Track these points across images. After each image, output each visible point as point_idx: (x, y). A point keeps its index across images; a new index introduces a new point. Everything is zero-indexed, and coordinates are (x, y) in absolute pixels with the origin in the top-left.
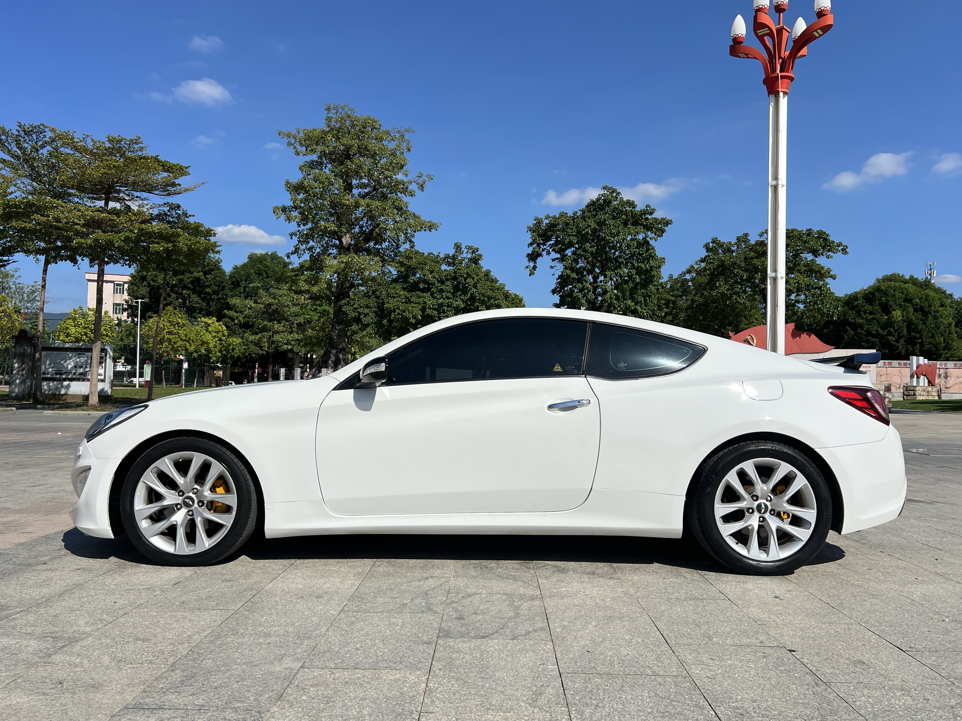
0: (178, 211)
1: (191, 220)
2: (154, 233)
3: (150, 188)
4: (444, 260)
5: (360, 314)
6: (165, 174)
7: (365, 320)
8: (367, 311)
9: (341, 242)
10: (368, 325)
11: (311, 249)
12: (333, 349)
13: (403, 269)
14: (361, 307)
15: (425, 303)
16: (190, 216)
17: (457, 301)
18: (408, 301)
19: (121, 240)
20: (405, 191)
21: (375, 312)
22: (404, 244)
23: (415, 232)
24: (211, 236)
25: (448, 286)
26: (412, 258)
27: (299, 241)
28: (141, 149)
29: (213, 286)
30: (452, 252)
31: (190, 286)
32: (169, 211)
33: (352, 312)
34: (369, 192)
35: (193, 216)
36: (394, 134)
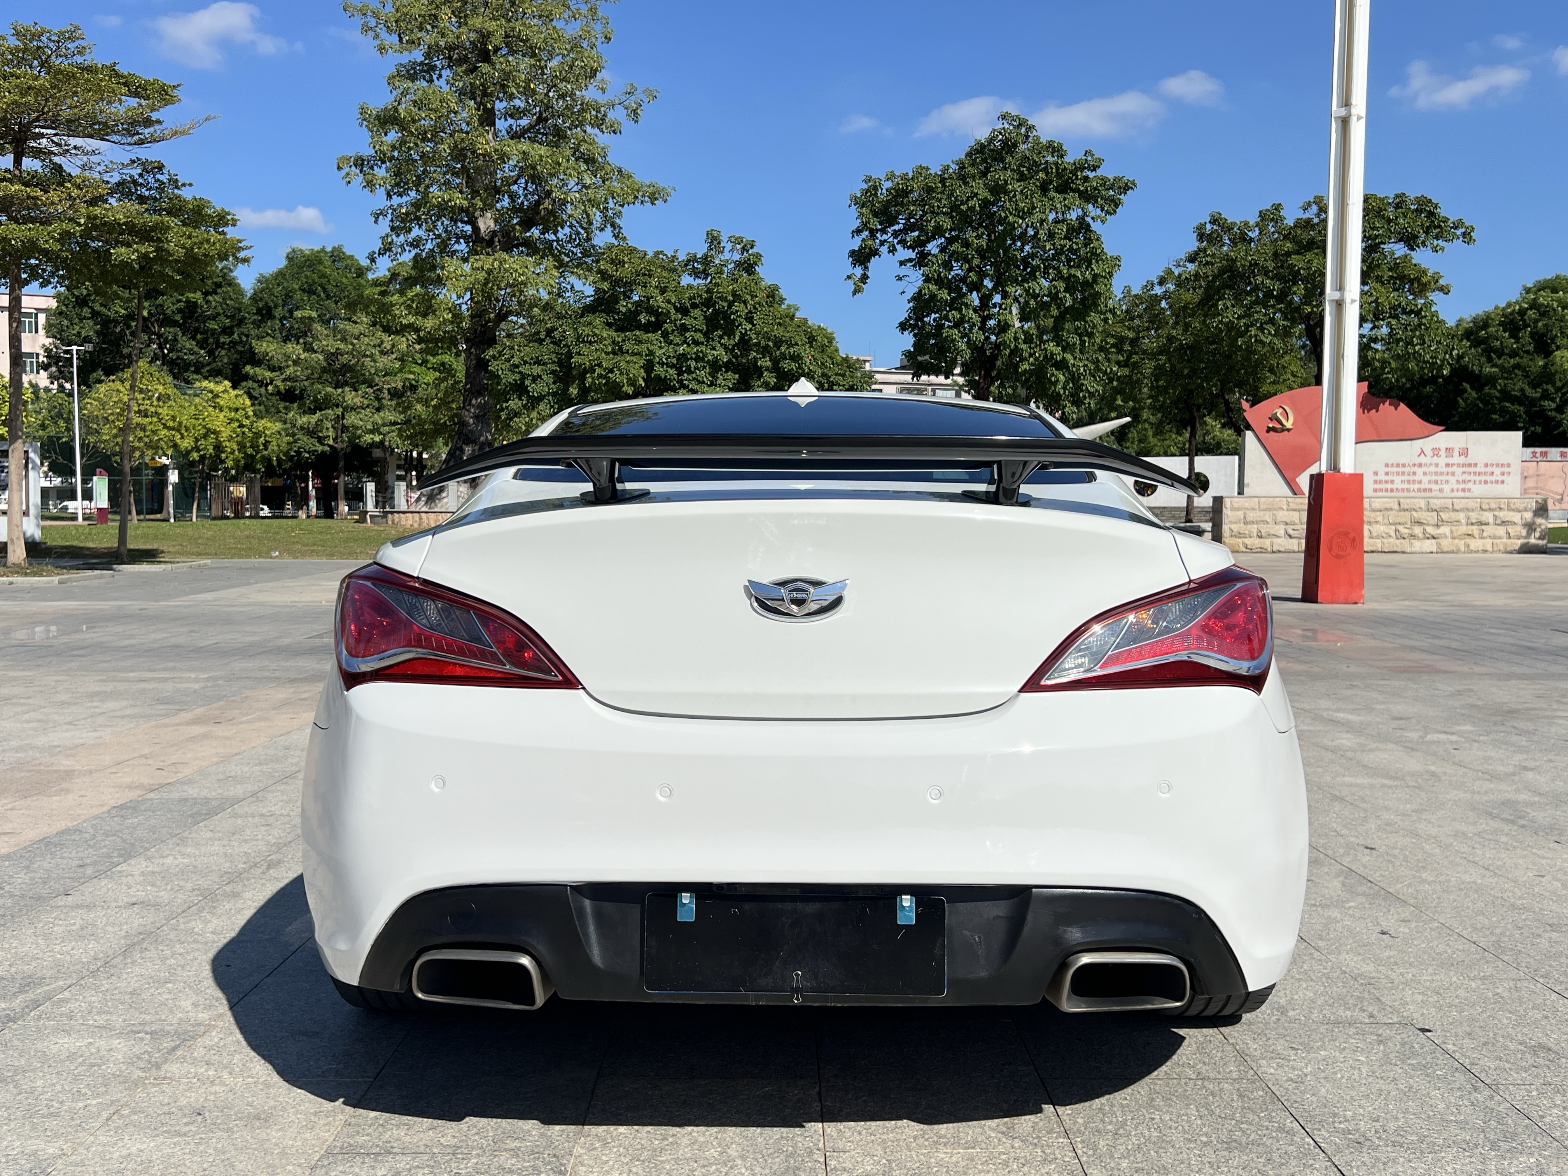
0: (158, 176)
1: (186, 194)
2: (119, 224)
3: (102, 131)
4: (686, 265)
5: (524, 376)
6: (133, 102)
7: (534, 389)
8: (537, 370)
9: (476, 229)
10: (541, 398)
11: (416, 243)
12: (467, 444)
13: (605, 286)
14: (525, 363)
15: (651, 353)
16: (184, 185)
17: (714, 349)
18: (619, 350)
19: (53, 237)
20: (600, 123)
21: (553, 372)
22: (602, 230)
23: (622, 206)
24: (226, 224)
25: (697, 319)
26: (624, 263)
27: (393, 229)
28: (81, 51)
29: (222, 318)
30: (701, 250)
32: (141, 175)
33: (509, 373)
34: (531, 127)
35: (191, 185)
36: (577, 6)
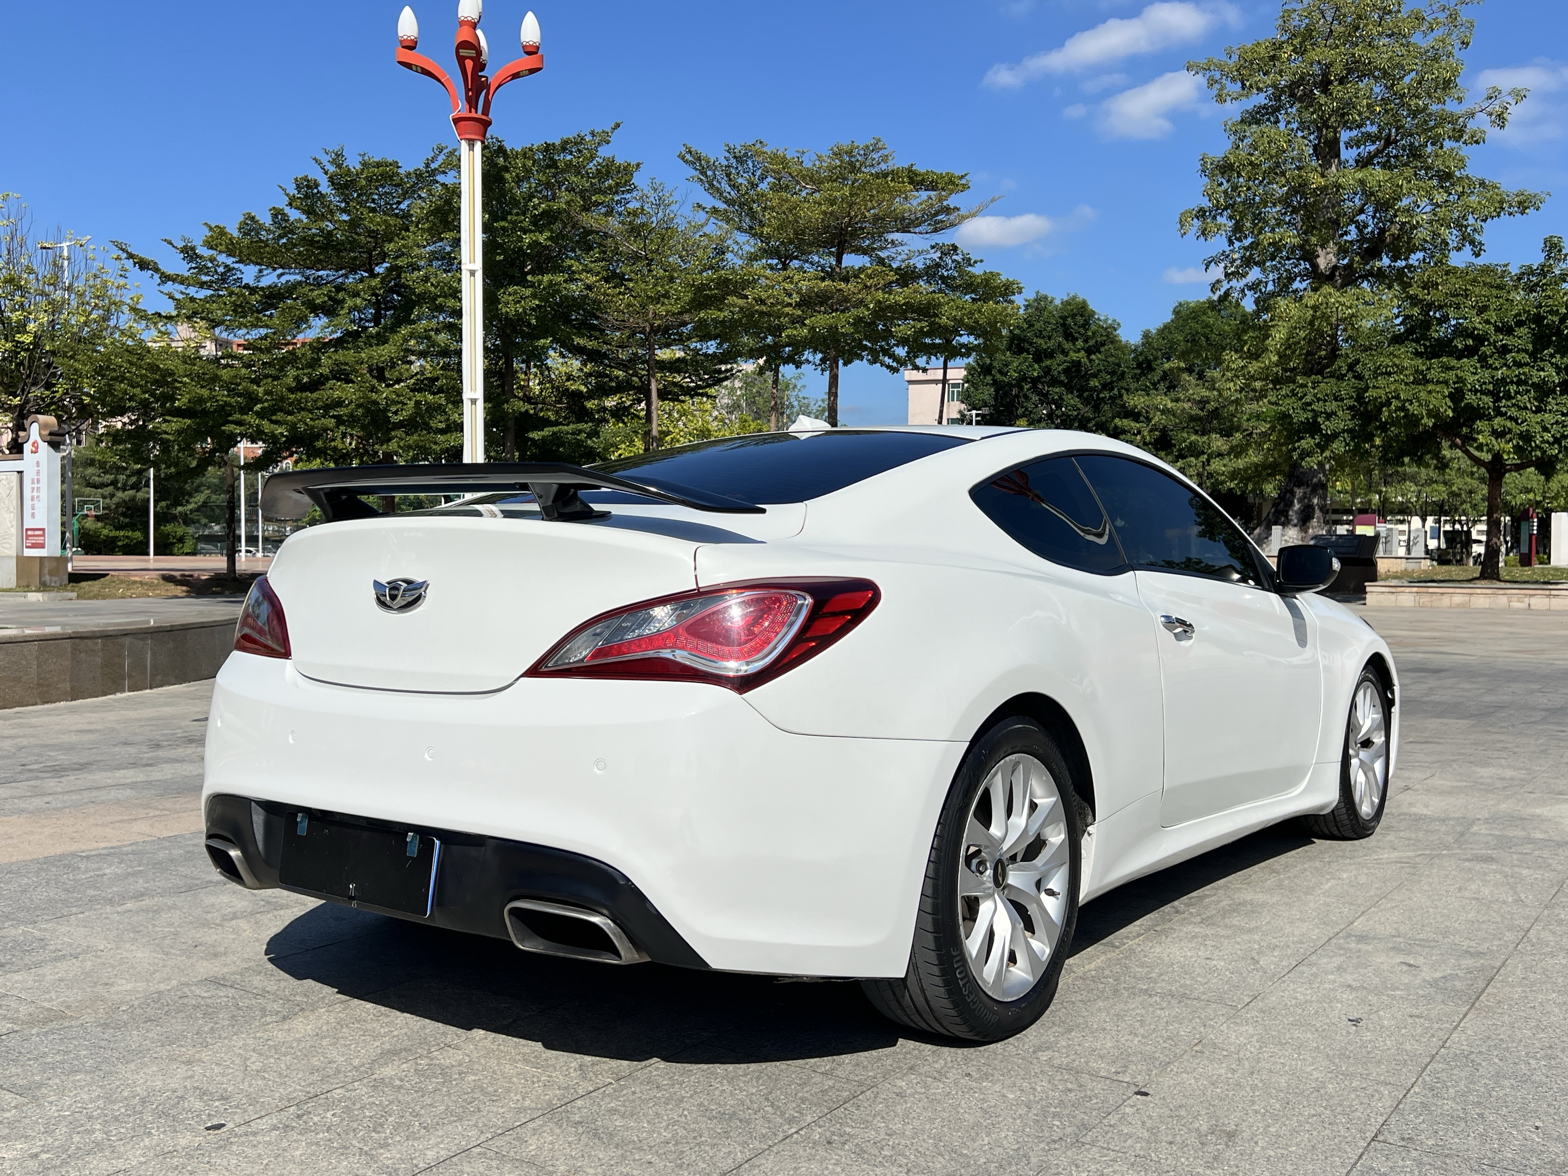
0: (954, 257)
1: (977, 270)
2: (900, 306)
3: (906, 225)
4: (1519, 279)
5: (1316, 414)
6: (924, 195)
7: (1328, 426)
8: (1331, 406)
9: (1315, 266)
10: (1335, 436)
11: (1254, 287)
13: (1416, 311)
14: (1319, 400)
15: (1460, 380)
16: (975, 262)
17: (1543, 370)
18: (1421, 380)
19: (849, 323)
20: (1458, 135)
21: (1350, 408)
22: (1459, 249)
23: (1484, 221)
24: (1014, 294)
25: (1523, 337)
26: (1437, 284)
27: (1227, 275)
28: (885, 159)
29: (1103, 374)
30: (1537, 259)
31: (1063, 378)
32: (940, 258)
33: (1301, 412)
34: (1378, 152)
35: (981, 261)
36: (1434, 16)
